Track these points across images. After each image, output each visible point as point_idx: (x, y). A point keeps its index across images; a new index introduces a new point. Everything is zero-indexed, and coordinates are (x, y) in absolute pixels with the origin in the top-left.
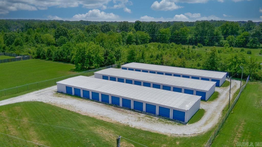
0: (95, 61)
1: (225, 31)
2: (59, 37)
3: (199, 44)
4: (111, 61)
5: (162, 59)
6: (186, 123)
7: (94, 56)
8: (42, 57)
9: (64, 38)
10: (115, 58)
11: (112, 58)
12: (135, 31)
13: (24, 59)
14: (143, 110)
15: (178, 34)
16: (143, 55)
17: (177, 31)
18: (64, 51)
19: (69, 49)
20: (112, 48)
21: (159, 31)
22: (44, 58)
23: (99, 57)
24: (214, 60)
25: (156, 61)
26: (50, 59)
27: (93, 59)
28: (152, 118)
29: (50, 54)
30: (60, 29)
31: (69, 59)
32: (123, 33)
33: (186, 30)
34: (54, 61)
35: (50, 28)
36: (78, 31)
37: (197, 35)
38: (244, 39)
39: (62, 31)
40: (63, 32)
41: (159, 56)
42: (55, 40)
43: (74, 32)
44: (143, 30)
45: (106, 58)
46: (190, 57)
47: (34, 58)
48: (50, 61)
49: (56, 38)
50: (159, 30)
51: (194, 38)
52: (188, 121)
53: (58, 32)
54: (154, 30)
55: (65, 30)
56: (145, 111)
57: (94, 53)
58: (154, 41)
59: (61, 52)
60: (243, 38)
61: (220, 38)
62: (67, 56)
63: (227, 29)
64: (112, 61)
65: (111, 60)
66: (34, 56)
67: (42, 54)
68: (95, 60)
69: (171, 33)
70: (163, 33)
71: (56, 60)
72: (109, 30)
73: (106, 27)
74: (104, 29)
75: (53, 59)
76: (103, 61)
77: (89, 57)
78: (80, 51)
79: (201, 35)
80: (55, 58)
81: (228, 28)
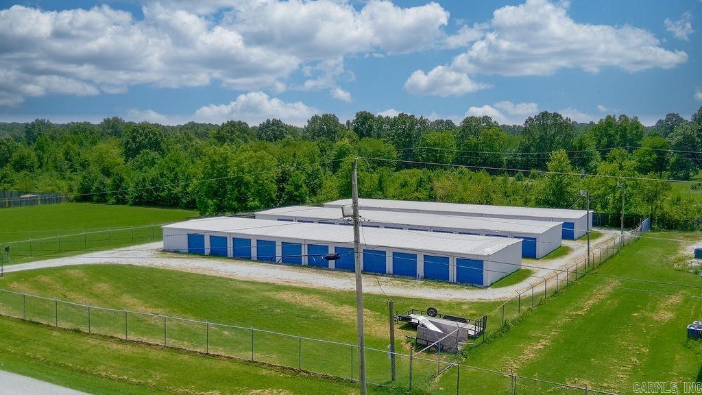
0: (253, 194)
1: (604, 141)
2: (139, 153)
3: (533, 171)
4: (296, 196)
5: (432, 189)
6: (487, 287)
7: (252, 180)
8: (95, 198)
9: (152, 154)
10: (305, 189)
11: (297, 187)
12: (356, 137)
13: (44, 201)
14: (387, 270)
15: (476, 145)
16: (380, 182)
17: (472, 139)
18: (162, 175)
19: (177, 170)
20: (299, 164)
21: (424, 139)
22: (103, 199)
23: (262, 185)
24: (561, 182)
25: (416, 194)
26: (121, 201)
27: (247, 188)
28: (408, 282)
29: (120, 186)
30: (141, 131)
31: (178, 197)
32: (323, 141)
33: (498, 135)
34: (131, 205)
35: (102, 135)
36: (190, 139)
37: (527, 149)
38: (655, 156)
39: (146, 136)
40: (151, 138)
41: (424, 181)
42: (126, 161)
43: (179, 142)
44: (379, 136)
45: (282, 190)
46: (506, 193)
47: (71, 201)
48: (120, 206)
49: (128, 156)
50: (423, 135)
51: (522, 156)
52: (492, 284)
53: (134, 139)
54: (409, 135)
55: (155, 134)
56: (391, 271)
57: (250, 172)
58: (408, 167)
59: (154, 179)
60: (650, 155)
61: (590, 154)
62: (169, 190)
63: (611, 136)
64: (298, 197)
65: (295, 193)
66: (72, 196)
67: (98, 189)
68: (252, 190)
69: (458, 145)
70: (435, 145)
71: (139, 202)
72: (282, 136)
73: (273, 130)
74: (268, 133)
75: (131, 201)
76: (274, 196)
77: (239, 183)
78: (213, 168)
79: (539, 148)
80: (136, 198)
81: (612, 132)
